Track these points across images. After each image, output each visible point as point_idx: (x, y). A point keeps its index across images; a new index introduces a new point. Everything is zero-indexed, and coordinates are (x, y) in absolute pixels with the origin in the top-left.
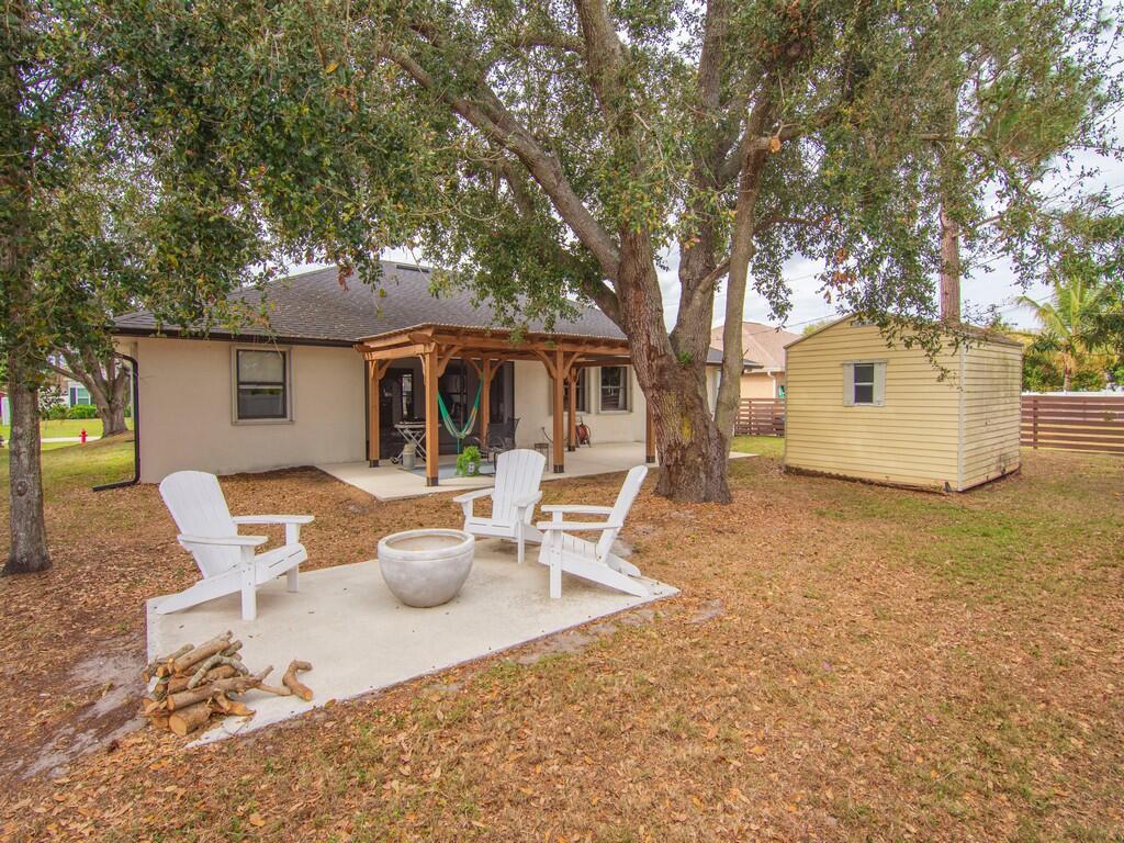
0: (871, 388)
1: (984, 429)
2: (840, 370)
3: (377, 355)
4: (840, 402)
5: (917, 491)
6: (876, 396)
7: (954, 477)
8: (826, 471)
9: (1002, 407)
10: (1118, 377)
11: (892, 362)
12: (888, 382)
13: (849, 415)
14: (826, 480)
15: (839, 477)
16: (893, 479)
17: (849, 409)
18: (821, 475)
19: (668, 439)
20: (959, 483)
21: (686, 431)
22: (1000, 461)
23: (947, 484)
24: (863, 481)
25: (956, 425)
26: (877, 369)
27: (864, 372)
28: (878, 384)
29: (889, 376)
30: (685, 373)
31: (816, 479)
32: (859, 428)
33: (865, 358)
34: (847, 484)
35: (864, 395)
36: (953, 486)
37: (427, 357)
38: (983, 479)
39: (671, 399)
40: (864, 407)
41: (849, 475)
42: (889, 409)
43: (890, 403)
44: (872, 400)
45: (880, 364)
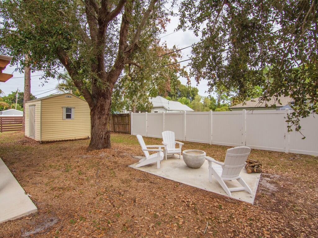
0: (71, 114)
2: (61, 109)
4: (62, 119)
11: (76, 108)
12: (75, 113)
16: (77, 138)
17: (65, 121)
18: (57, 141)
27: (69, 110)
33: (69, 106)
35: (69, 116)
40: (69, 120)
41: (66, 139)
42: (75, 120)
43: (75, 118)
44: (71, 118)
45: (73, 108)
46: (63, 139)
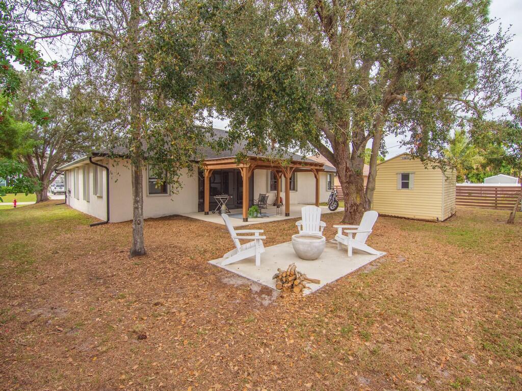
0: (408, 182)
1: (448, 198)
2: (396, 176)
3: (209, 167)
4: (396, 188)
5: (426, 221)
6: (410, 186)
7: (440, 216)
8: (390, 215)
9: (452, 190)
10: (469, 178)
11: (416, 173)
12: (415, 181)
13: (399, 193)
14: (390, 218)
15: (395, 217)
16: (417, 217)
17: (399, 191)
18: (388, 216)
19: (351, 202)
20: (442, 218)
21: (358, 199)
22: (451, 210)
23: (437, 218)
24: (405, 218)
25: (441, 197)
26: (411, 176)
27: (405, 177)
28: (411, 182)
29: (416, 178)
30: (358, 177)
31: (386, 218)
32: (402, 198)
33: (406, 171)
34: (399, 219)
35: (405, 185)
36: (440, 219)
37: (244, 169)
38: (447, 217)
39: (353, 187)
40: (405, 190)
41: (400, 216)
42: (415, 191)
43: (415, 188)
44: (408, 188)
45: (412, 174)
46: (396, 215)
